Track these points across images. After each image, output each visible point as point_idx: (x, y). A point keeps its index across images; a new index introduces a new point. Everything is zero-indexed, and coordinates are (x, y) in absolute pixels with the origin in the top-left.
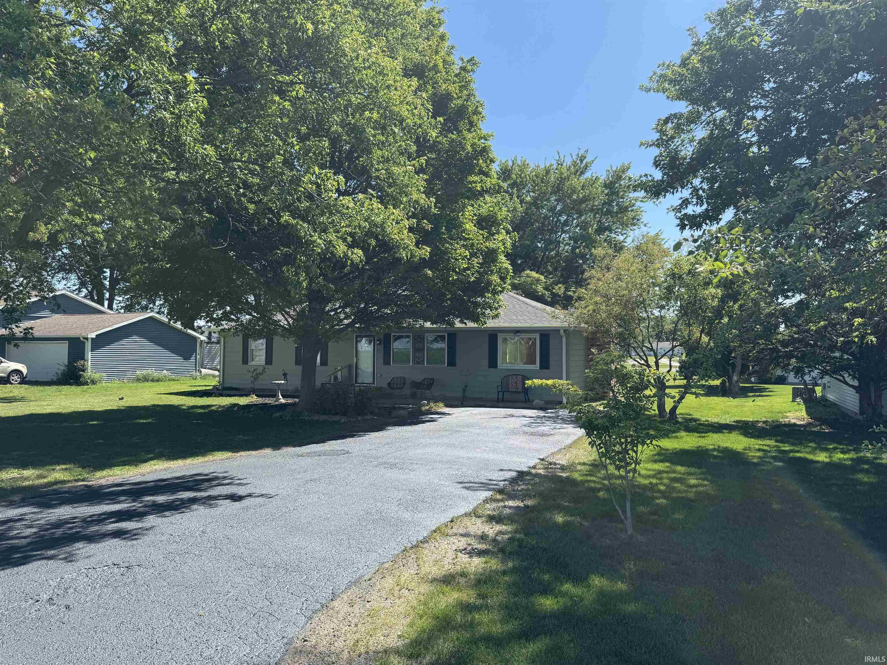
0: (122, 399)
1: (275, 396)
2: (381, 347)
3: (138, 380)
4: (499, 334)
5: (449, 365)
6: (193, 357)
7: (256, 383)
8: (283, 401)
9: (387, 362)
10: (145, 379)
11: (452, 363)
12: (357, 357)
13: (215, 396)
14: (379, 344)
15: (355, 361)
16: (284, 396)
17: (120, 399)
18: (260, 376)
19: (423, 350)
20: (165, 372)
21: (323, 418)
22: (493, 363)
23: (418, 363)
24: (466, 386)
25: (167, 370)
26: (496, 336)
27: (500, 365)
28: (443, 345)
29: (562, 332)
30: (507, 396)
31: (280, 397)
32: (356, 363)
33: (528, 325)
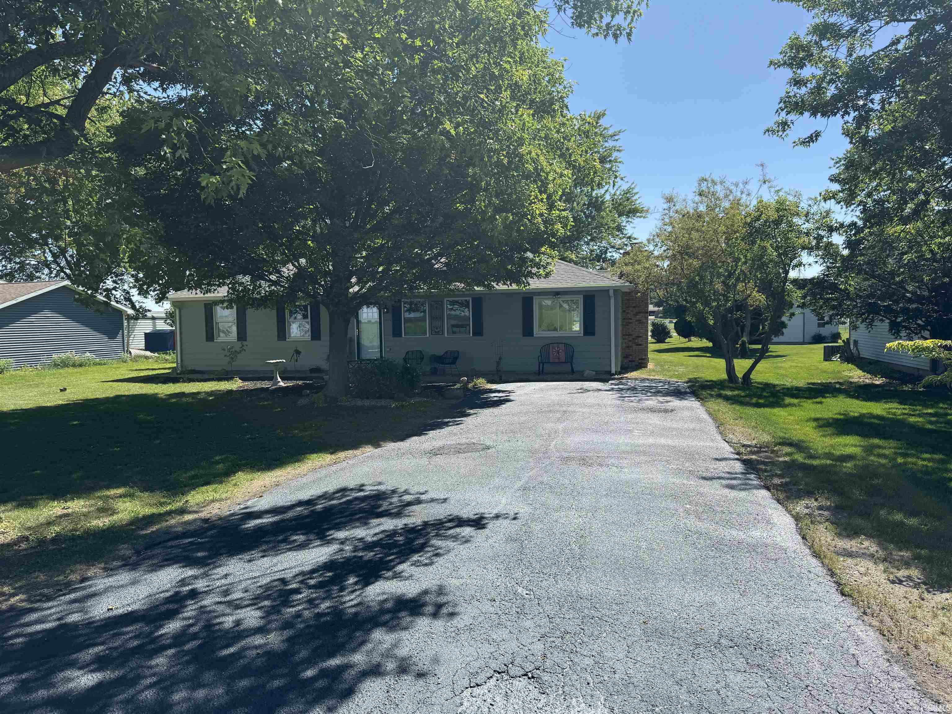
0: (65, 390)
1: (271, 378)
2: (390, 316)
3: (56, 365)
4: (534, 297)
5: (474, 334)
6: (120, 336)
7: (234, 363)
8: (282, 384)
9: (397, 332)
10: (64, 364)
11: (478, 332)
12: (358, 328)
13: (184, 382)
14: (387, 312)
15: (356, 333)
16: (283, 379)
17: (61, 390)
18: (238, 355)
19: (442, 318)
20: (88, 354)
21: (367, 403)
22: (528, 330)
23: (437, 333)
24: (500, 359)
25: (90, 352)
26: (531, 299)
27: (537, 331)
28: (468, 313)
29: (611, 292)
30: (547, 368)
31: (279, 379)
32: (358, 336)
33: (569, 285)
